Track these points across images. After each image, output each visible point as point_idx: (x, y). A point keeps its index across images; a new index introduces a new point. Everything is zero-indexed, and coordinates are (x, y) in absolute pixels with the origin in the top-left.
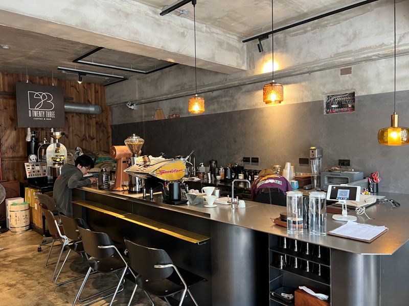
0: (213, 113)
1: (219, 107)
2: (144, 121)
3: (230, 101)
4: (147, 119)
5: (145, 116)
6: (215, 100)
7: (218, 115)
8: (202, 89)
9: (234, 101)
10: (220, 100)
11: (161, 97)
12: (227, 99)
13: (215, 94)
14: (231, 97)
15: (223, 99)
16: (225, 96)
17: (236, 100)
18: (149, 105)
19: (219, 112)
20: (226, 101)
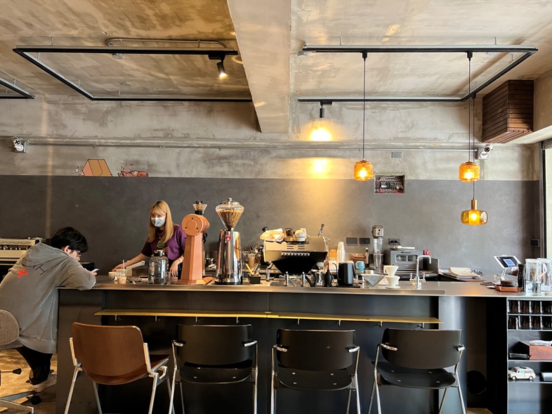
0: (219, 177)
1: (232, 170)
2: (50, 174)
3: (251, 165)
4: (59, 172)
5: (54, 167)
6: (225, 161)
7: (229, 181)
8: (200, 142)
9: (258, 166)
10: (234, 162)
11: (103, 141)
12: (246, 162)
13: (224, 152)
14: (253, 160)
15: (240, 162)
16: (242, 158)
17: (261, 165)
18: (65, 150)
19: (231, 177)
20: (244, 164)
